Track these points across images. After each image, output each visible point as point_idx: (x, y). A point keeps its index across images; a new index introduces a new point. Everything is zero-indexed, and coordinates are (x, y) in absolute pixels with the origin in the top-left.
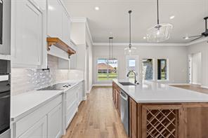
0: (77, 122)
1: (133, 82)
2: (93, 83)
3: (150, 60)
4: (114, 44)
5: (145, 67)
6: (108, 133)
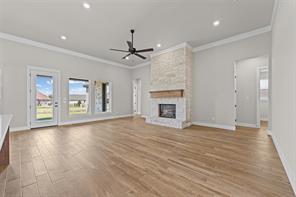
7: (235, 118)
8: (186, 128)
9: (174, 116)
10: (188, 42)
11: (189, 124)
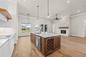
0: (15, 54)
1: (40, 33)
2: (18, 35)
3: (42, 25)
4: (30, 17)
5: (41, 27)
6: (32, 53)
7: (84, 34)
8: (69, 36)
9: (66, 33)
10: (70, 15)
11: (70, 35)
